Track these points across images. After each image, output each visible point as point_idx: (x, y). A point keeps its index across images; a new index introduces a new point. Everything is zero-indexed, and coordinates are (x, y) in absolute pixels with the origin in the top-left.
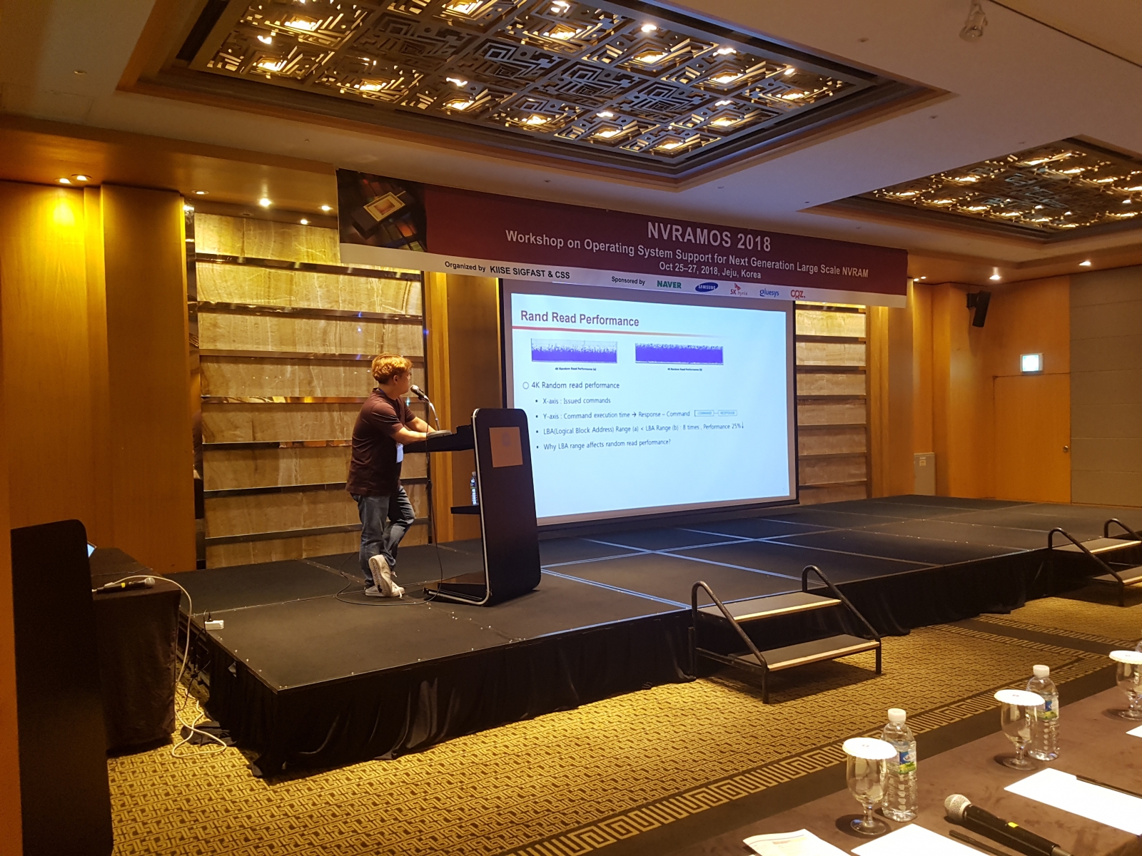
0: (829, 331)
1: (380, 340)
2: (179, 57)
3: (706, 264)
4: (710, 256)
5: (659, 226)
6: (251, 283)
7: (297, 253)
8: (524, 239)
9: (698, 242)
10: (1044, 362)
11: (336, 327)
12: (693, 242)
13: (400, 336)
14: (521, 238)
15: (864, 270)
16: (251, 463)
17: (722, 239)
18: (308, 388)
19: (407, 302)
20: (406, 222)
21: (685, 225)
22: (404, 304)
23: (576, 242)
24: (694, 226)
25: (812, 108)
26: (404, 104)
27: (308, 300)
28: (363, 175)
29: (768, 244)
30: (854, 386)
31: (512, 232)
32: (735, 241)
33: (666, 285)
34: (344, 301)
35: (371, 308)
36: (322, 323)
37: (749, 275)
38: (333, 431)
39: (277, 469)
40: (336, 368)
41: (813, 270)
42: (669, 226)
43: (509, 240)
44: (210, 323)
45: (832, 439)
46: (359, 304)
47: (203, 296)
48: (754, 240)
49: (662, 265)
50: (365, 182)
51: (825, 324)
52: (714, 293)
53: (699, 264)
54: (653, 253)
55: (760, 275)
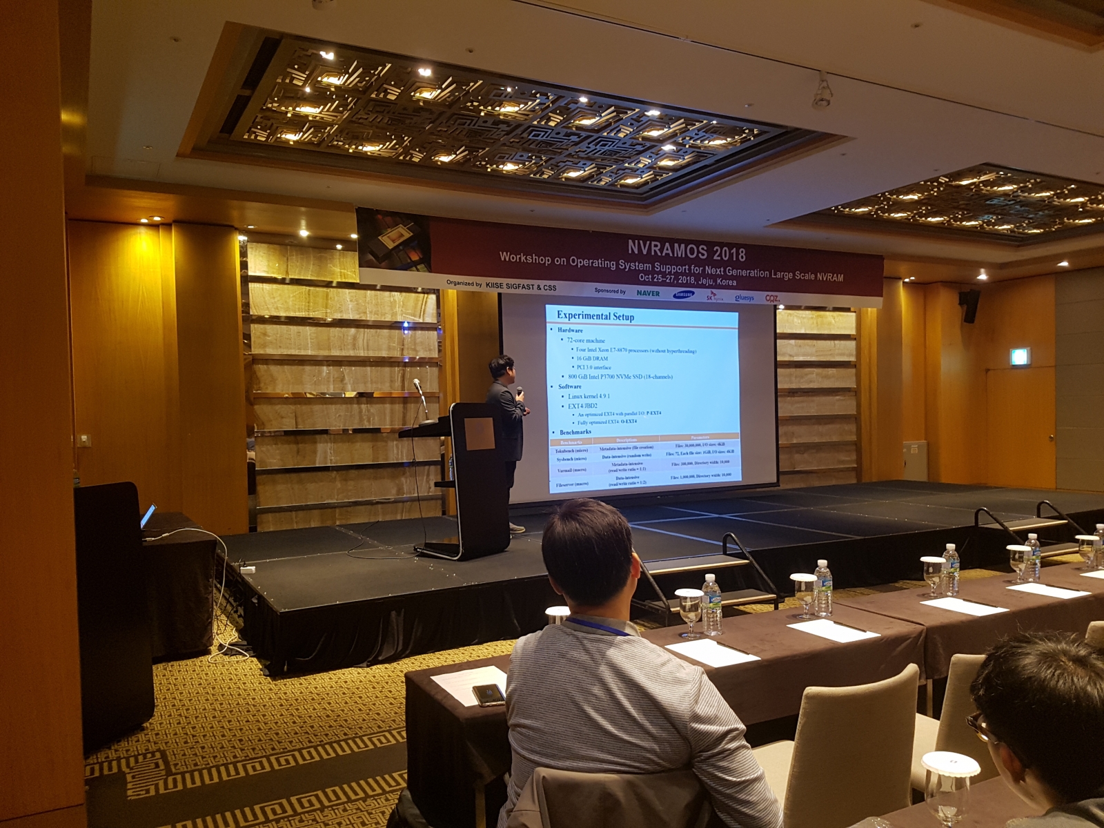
0: (818, 329)
1: (401, 344)
2: (221, 132)
3: (682, 274)
4: (687, 267)
5: (639, 244)
6: (294, 298)
7: (333, 273)
8: (515, 258)
9: (676, 255)
10: (1032, 356)
11: (364, 334)
12: (671, 255)
13: (418, 341)
14: (513, 258)
15: (839, 275)
16: (294, 447)
17: (698, 252)
18: (341, 385)
19: (424, 311)
20: (414, 249)
21: (663, 241)
22: (422, 314)
23: (562, 259)
24: (672, 241)
25: (738, 150)
26: (401, 158)
27: (341, 312)
28: (378, 212)
29: (743, 254)
30: (845, 379)
31: (505, 253)
32: (711, 253)
33: (645, 293)
34: (371, 312)
35: (393, 317)
36: (353, 330)
37: (725, 282)
38: (361, 420)
39: (315, 452)
40: (364, 368)
41: (788, 276)
42: (648, 242)
43: (503, 259)
44: (261, 333)
45: (821, 428)
46: (384, 314)
47: (255, 311)
48: (730, 252)
49: (642, 277)
50: (380, 217)
51: (815, 322)
52: (691, 299)
53: (677, 275)
54: (633, 267)
55: (735, 283)
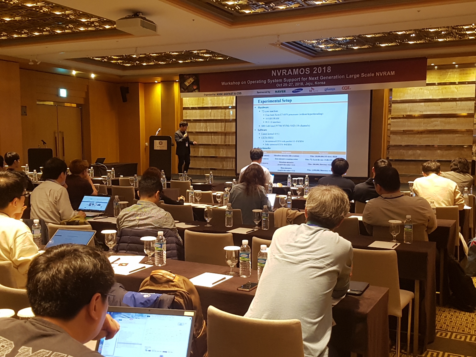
0: (443, 95)
3: (297, 82)
4: (299, 78)
5: (277, 72)
11: (214, 111)
12: (292, 74)
14: (226, 84)
16: (193, 149)
17: (305, 71)
18: (206, 129)
20: (195, 85)
21: (287, 69)
23: (244, 82)
24: (292, 68)
27: (207, 104)
31: (223, 82)
32: (312, 71)
33: (279, 92)
34: (216, 104)
35: (223, 105)
36: (210, 110)
37: (319, 83)
39: (199, 151)
40: (213, 123)
41: (357, 76)
42: (281, 70)
43: (222, 85)
46: (220, 104)
47: (184, 106)
48: (322, 69)
49: (278, 85)
50: (185, 76)
52: (301, 92)
53: (294, 82)
54: (274, 81)
55: (325, 83)
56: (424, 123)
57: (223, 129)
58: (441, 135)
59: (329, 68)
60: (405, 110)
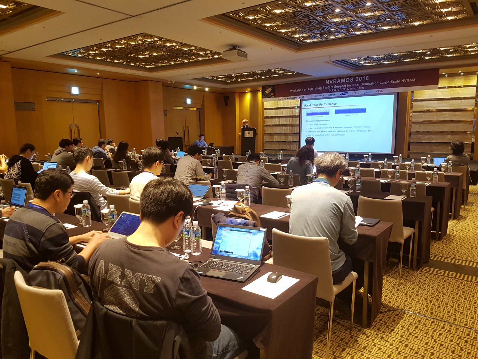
1: (292, 112)
3: (344, 88)
4: (346, 85)
5: (329, 81)
12: (340, 82)
15: (413, 79)
16: (270, 136)
17: (350, 80)
18: (279, 123)
19: (298, 103)
20: (272, 93)
23: (307, 89)
24: (340, 78)
27: (280, 106)
31: (291, 90)
32: (355, 79)
33: (330, 95)
34: (286, 105)
37: (360, 88)
41: (387, 83)
42: (332, 80)
46: (289, 105)
47: (265, 107)
48: (362, 78)
49: (330, 90)
50: (266, 87)
52: (347, 95)
53: (342, 88)
54: (327, 88)
55: (364, 88)
56: (436, 116)
57: (291, 122)
58: (449, 124)
59: (367, 77)
60: (423, 106)
